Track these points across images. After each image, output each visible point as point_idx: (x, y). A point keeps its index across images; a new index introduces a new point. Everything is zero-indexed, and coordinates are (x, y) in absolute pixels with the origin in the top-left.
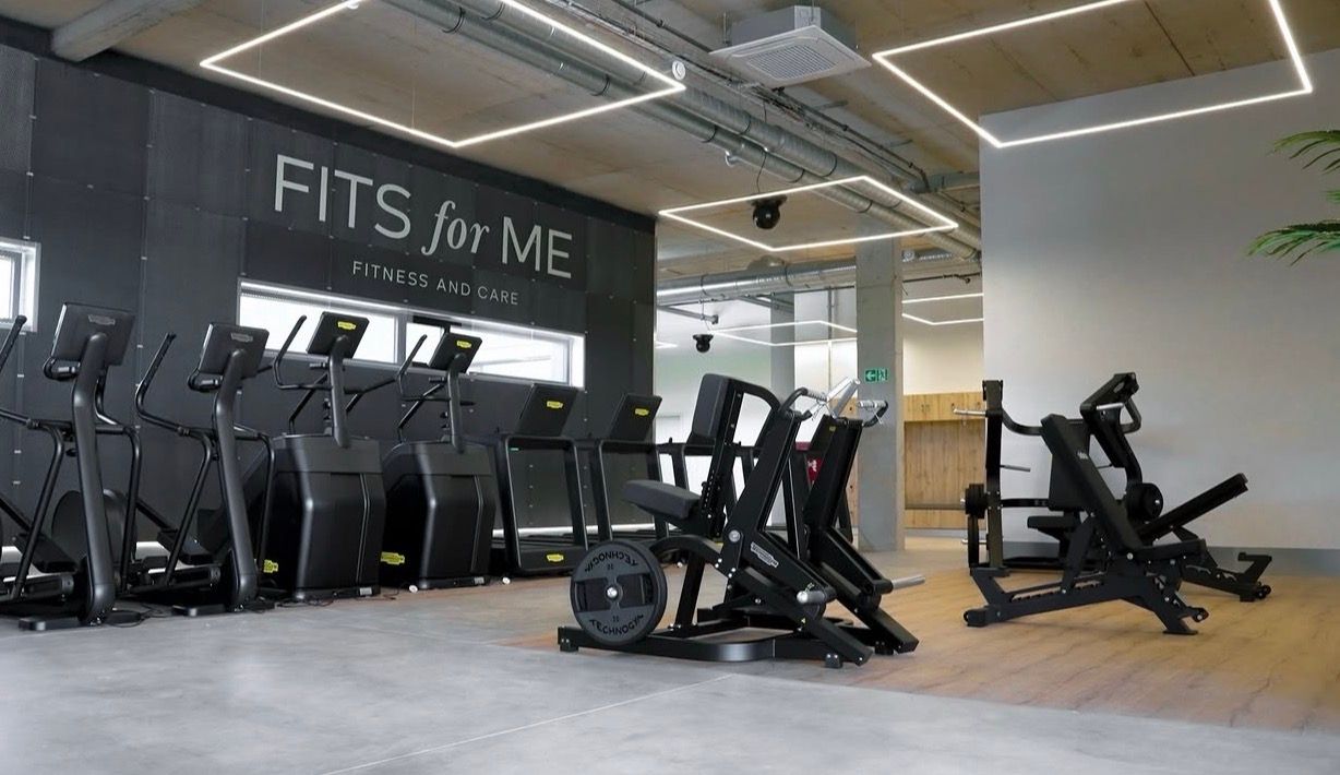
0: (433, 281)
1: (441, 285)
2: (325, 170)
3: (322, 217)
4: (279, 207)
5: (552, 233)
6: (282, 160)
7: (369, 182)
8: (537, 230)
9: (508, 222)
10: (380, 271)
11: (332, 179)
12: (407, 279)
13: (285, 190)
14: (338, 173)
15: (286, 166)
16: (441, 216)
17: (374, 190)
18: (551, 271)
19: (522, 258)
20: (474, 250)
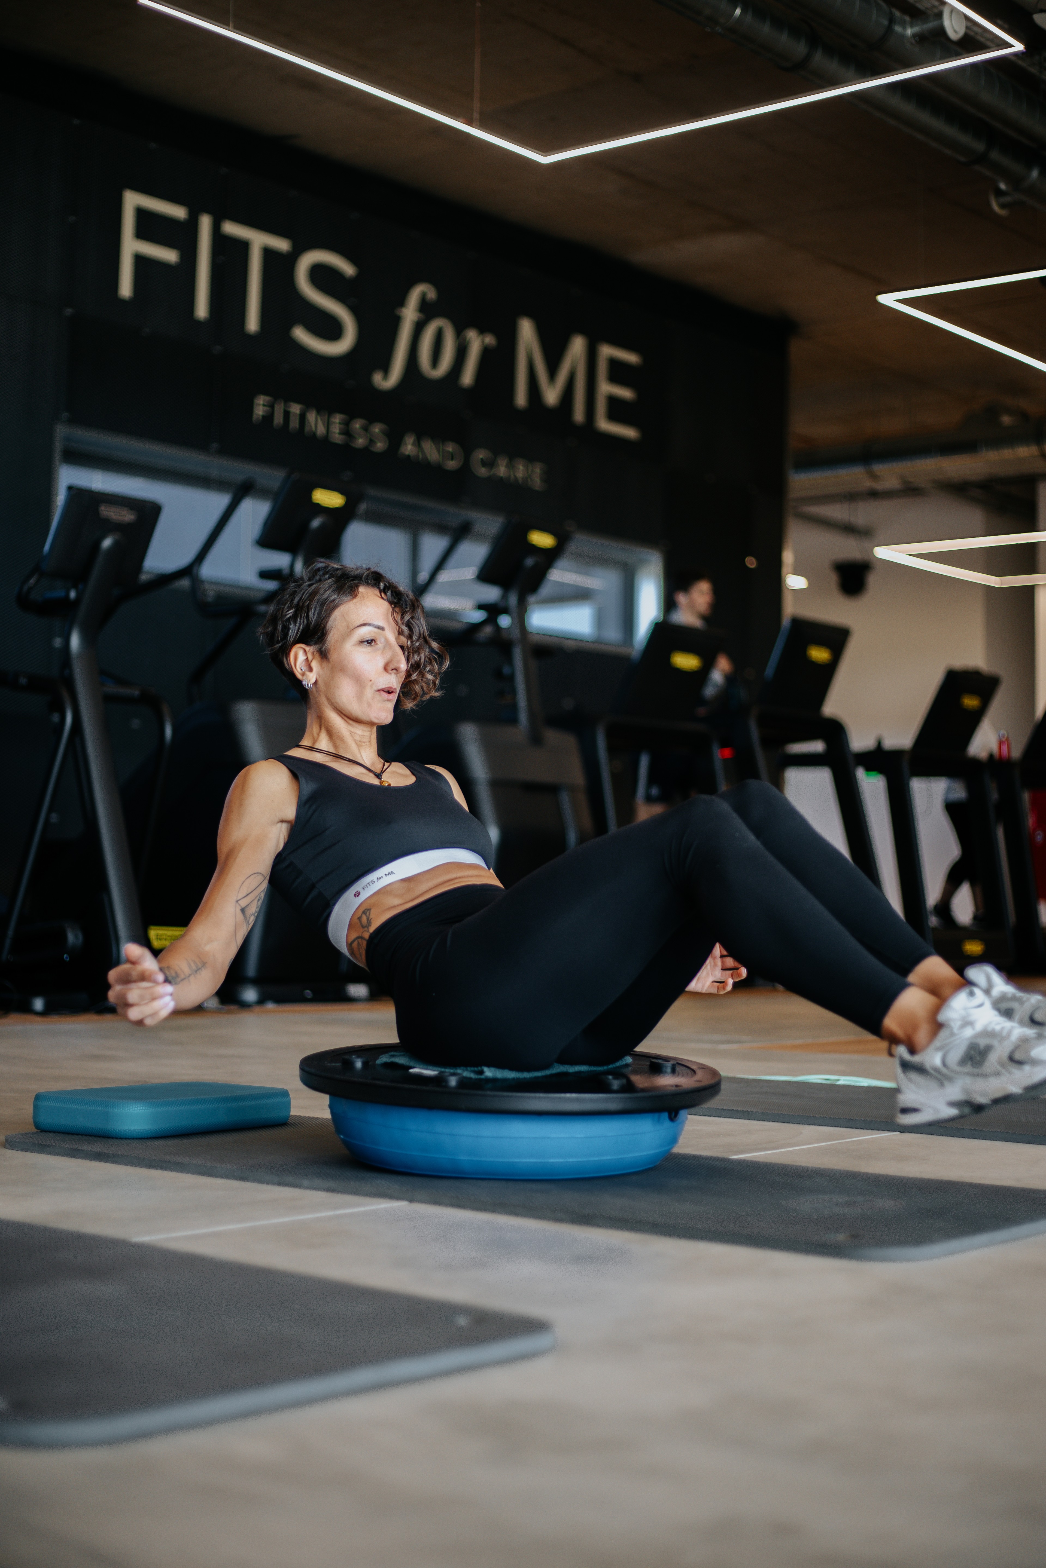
0: (395, 439)
1: (409, 447)
2: (205, 223)
3: (202, 310)
4: (126, 289)
5: (607, 351)
6: (132, 200)
7: (282, 245)
8: (578, 346)
9: (526, 330)
10: (303, 417)
11: (220, 241)
12: (347, 432)
13: (140, 261)
14: (231, 228)
15: (142, 214)
16: (410, 314)
17: (290, 260)
18: (605, 425)
19: (551, 396)
20: (468, 378)
